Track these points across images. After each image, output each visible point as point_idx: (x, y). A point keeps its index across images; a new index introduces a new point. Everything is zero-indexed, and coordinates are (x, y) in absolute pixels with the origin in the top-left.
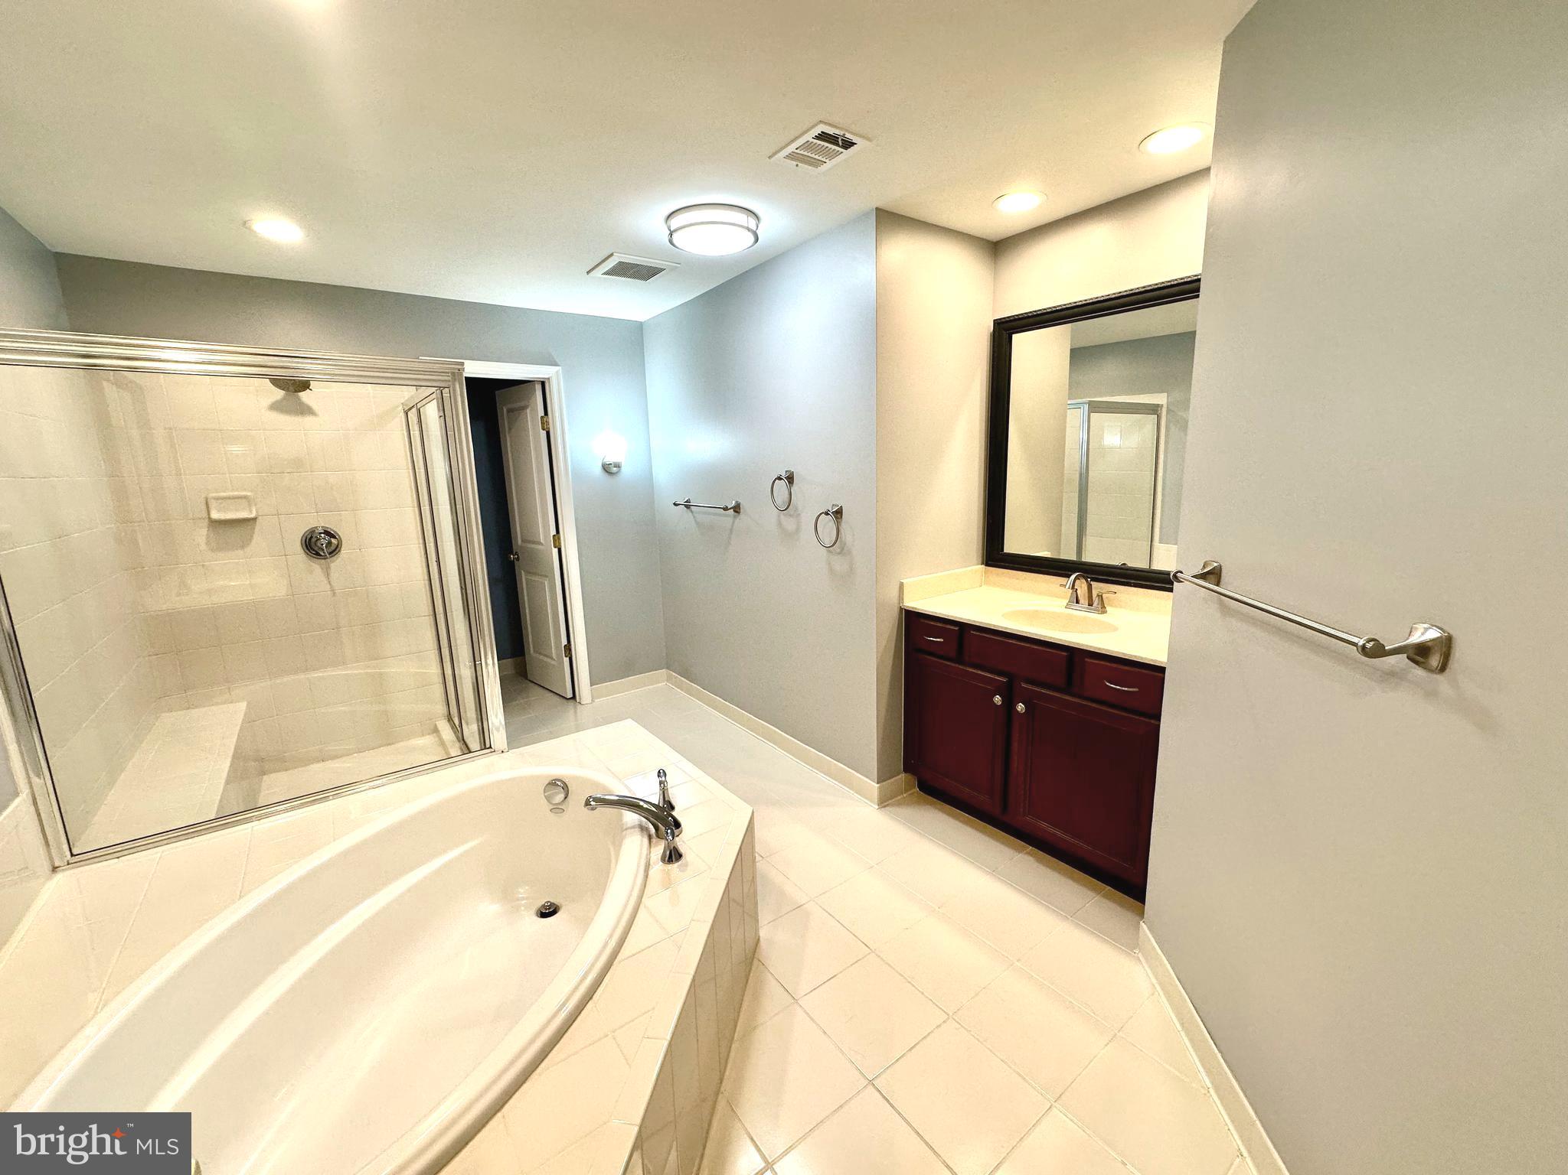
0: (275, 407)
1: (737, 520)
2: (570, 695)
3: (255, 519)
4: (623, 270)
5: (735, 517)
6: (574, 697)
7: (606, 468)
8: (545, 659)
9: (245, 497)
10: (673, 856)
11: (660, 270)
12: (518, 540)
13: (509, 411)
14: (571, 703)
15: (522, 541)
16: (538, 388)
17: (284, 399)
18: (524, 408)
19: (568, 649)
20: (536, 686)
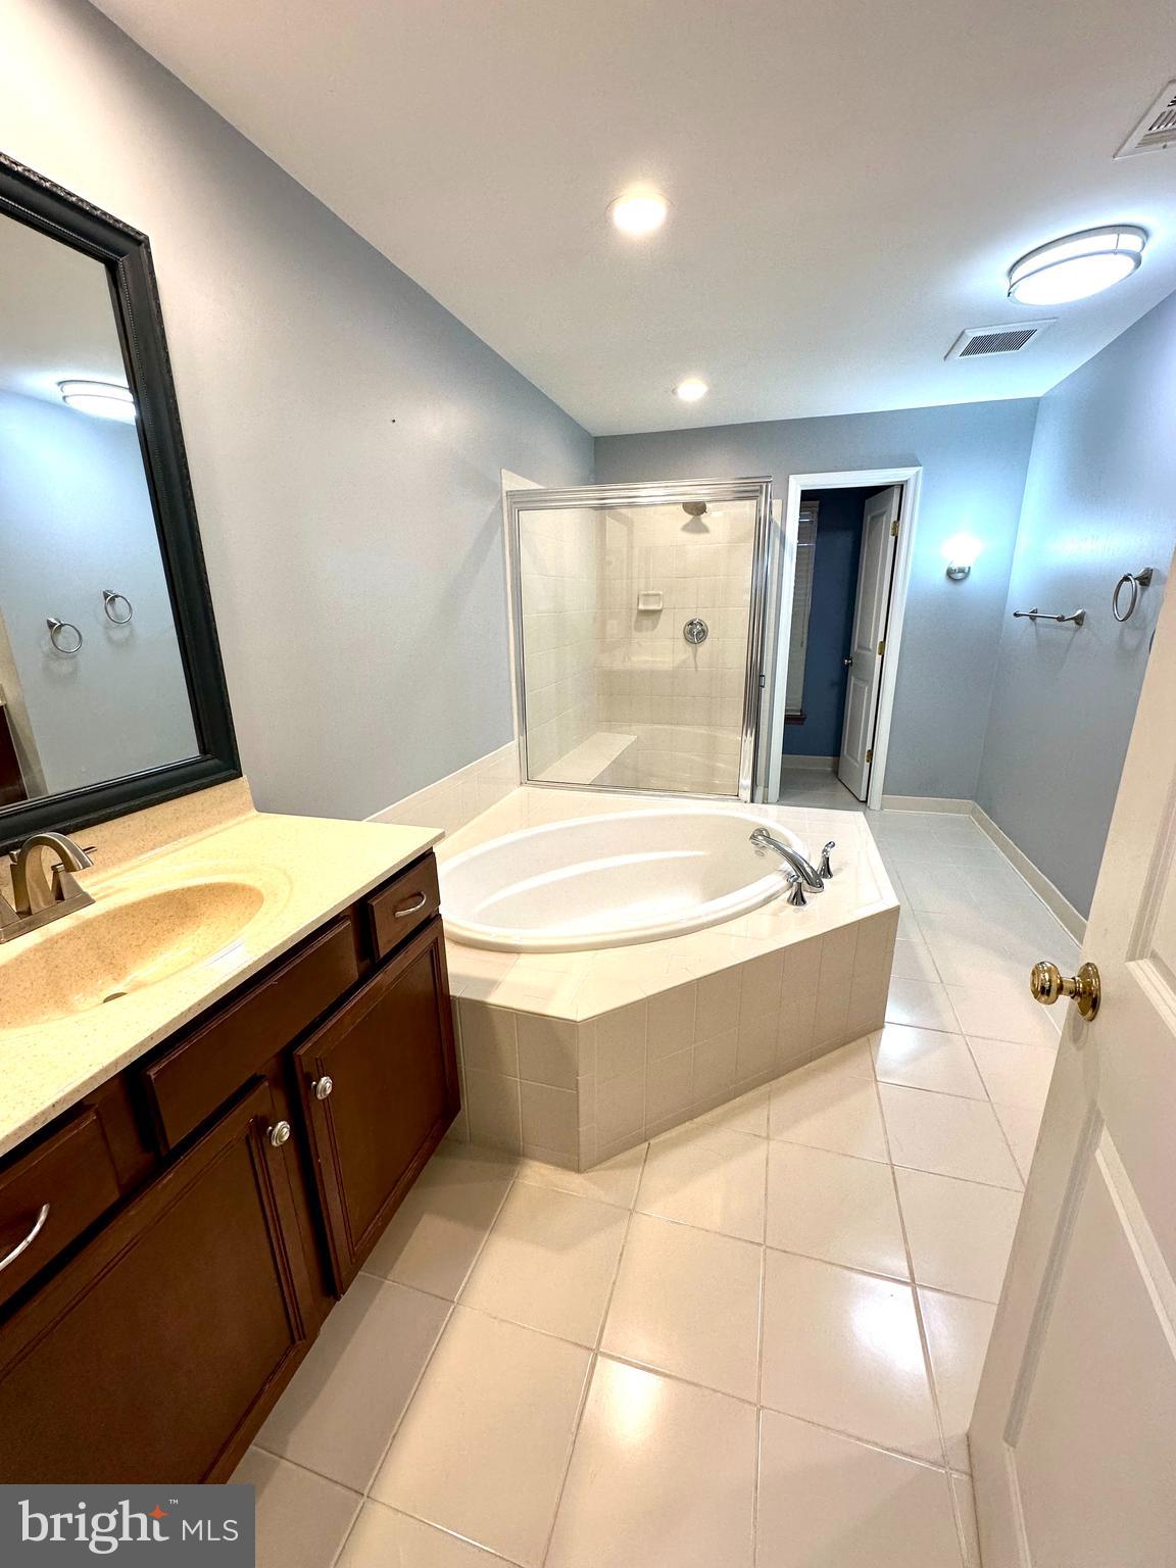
0: (686, 528)
1: (1078, 634)
2: (863, 798)
3: (660, 611)
4: (980, 345)
5: (1076, 630)
6: (866, 802)
7: (950, 573)
8: (852, 761)
9: (658, 595)
10: (798, 899)
11: (1030, 333)
12: (855, 647)
13: (873, 518)
14: (863, 806)
15: (859, 647)
16: (897, 492)
17: (692, 520)
18: (882, 515)
19: (871, 753)
20: (842, 786)
